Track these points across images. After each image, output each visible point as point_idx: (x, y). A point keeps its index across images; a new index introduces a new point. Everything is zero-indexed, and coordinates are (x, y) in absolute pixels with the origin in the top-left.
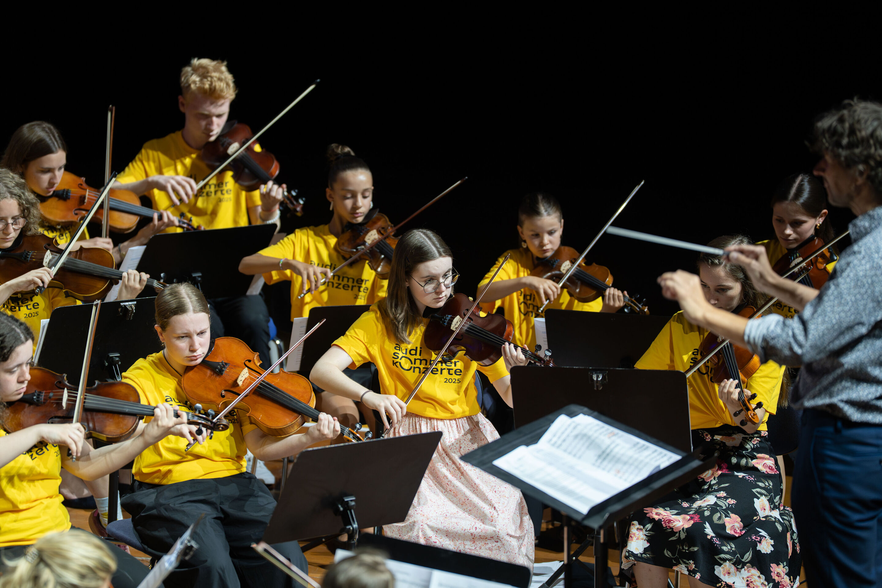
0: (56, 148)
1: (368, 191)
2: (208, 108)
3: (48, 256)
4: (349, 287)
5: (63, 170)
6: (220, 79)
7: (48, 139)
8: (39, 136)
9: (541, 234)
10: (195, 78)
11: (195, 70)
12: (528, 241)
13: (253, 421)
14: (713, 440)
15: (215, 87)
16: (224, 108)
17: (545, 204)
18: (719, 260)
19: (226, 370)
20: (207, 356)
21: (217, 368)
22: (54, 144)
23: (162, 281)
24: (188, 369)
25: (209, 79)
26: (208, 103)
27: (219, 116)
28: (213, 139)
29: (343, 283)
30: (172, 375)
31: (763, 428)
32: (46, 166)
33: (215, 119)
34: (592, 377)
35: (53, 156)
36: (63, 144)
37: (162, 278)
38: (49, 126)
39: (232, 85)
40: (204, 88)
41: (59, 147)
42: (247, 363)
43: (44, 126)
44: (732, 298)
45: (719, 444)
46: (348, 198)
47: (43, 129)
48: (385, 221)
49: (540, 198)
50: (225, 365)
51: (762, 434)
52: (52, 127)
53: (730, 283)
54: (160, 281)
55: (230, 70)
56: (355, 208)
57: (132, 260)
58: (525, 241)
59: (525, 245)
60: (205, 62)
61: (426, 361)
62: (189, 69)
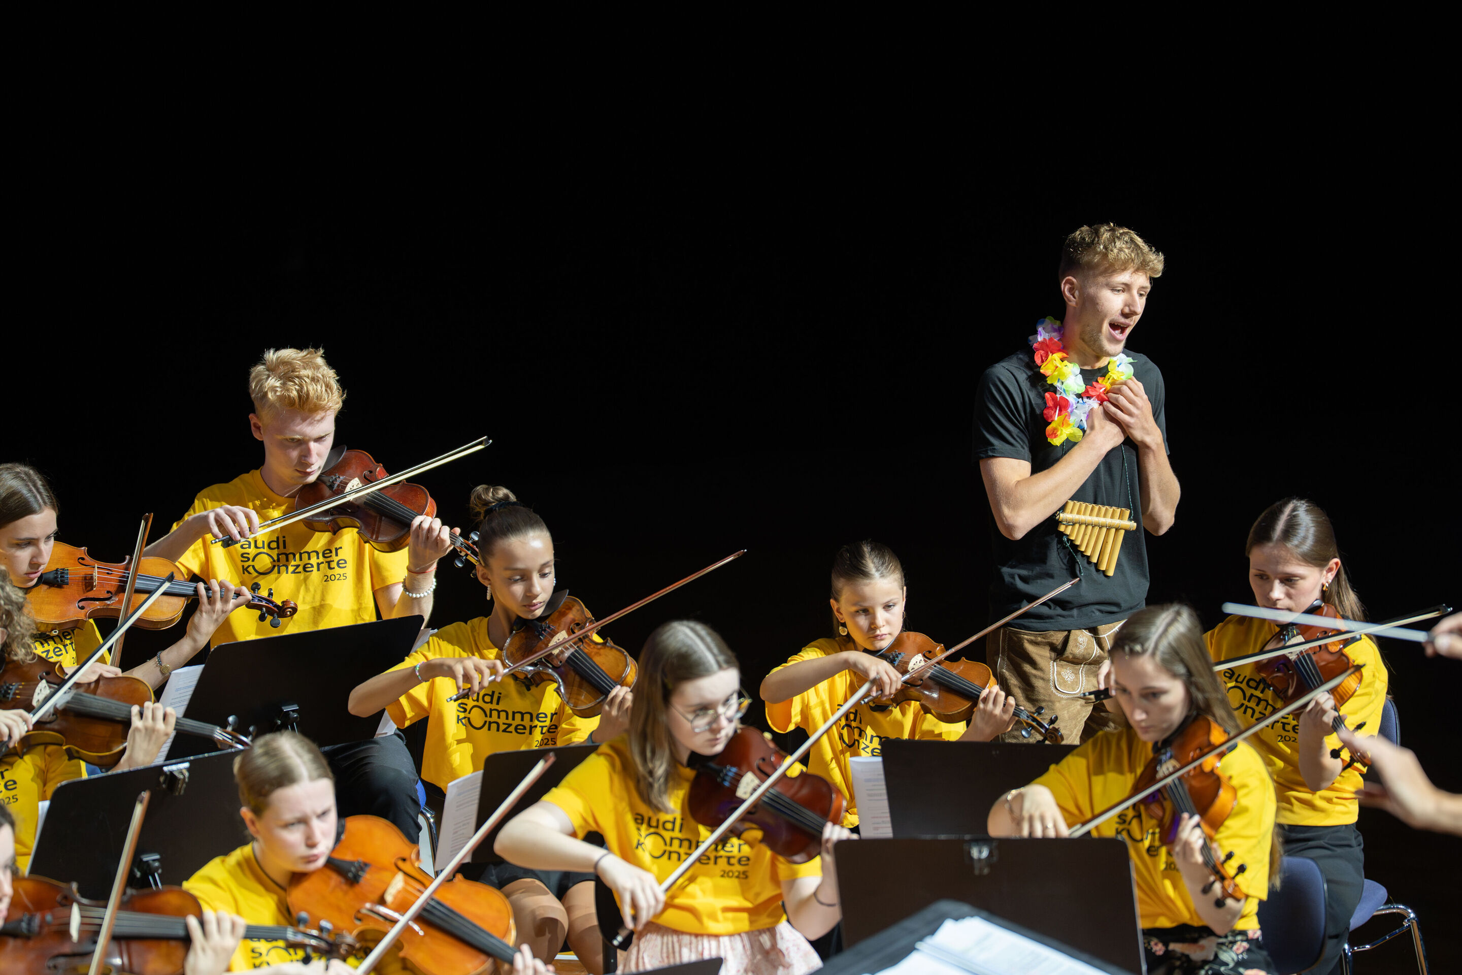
0: (40, 506)
1: (549, 566)
2: (298, 428)
3: (42, 689)
4: (525, 728)
5: (53, 539)
6: (314, 380)
7: (25, 491)
8: (11, 487)
9: (871, 610)
10: (273, 382)
11: (272, 370)
12: (849, 624)
13: (409, 965)
14: (1167, 952)
15: (308, 394)
16: (326, 425)
17: (876, 560)
18: (1142, 645)
19: (367, 877)
20: (334, 849)
21: (350, 871)
22: (35, 497)
23: (229, 729)
24: (297, 878)
25: (297, 381)
26: (298, 420)
27: (319, 439)
28: (312, 479)
29: (514, 723)
30: (267, 889)
31: (1251, 925)
32: (25, 534)
33: (313, 445)
34: (969, 853)
35: (35, 518)
36: (50, 497)
37: (230, 725)
38: (27, 469)
39: (335, 386)
40: (289, 396)
41: (45, 503)
42: (401, 864)
43: (18, 470)
44: (1168, 709)
45: (1179, 959)
46: (516, 581)
47: (17, 476)
48: (578, 611)
49: (866, 549)
50: (364, 866)
51: (1251, 934)
52: (31, 472)
53: (1163, 682)
54: (226, 728)
55: (331, 361)
56: (529, 596)
57: (177, 690)
58: (844, 625)
59: (844, 632)
60: (288, 353)
61: (690, 842)
62: (261, 368)
